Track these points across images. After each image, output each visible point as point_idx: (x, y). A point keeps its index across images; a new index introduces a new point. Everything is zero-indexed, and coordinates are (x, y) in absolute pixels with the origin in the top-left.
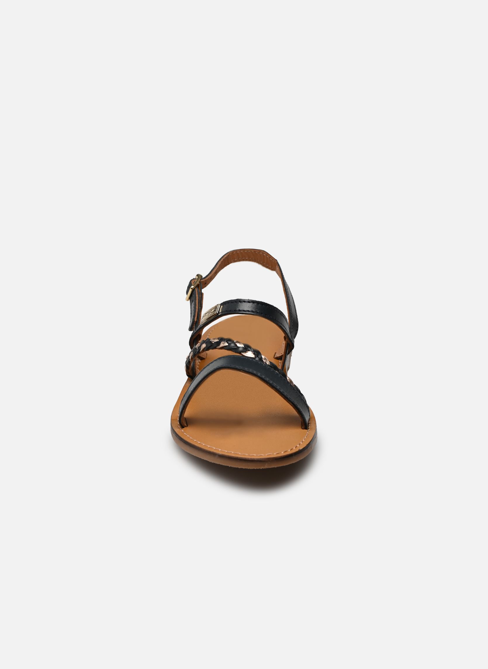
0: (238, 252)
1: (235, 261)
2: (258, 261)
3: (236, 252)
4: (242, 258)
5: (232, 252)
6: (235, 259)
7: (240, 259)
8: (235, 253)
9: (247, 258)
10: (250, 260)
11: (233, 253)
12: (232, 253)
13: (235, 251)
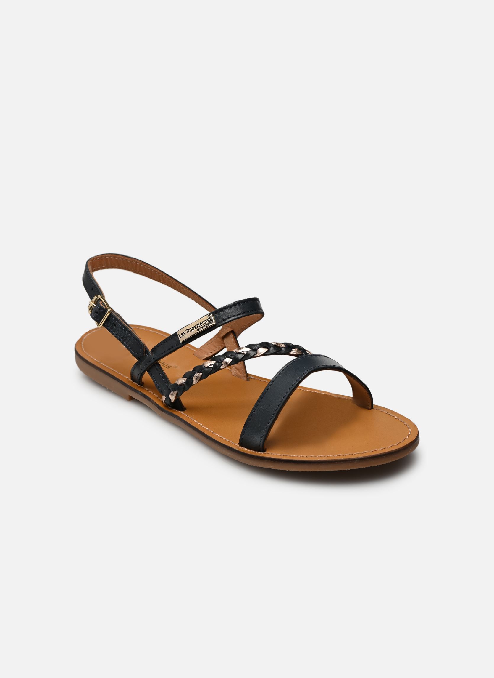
0: (107, 258)
1: (103, 268)
2: (129, 269)
3: (106, 257)
4: (111, 265)
5: (100, 256)
6: (103, 266)
7: (108, 266)
8: (103, 258)
9: (116, 266)
10: (120, 268)
11: (102, 257)
12: (100, 258)
13: (103, 255)
